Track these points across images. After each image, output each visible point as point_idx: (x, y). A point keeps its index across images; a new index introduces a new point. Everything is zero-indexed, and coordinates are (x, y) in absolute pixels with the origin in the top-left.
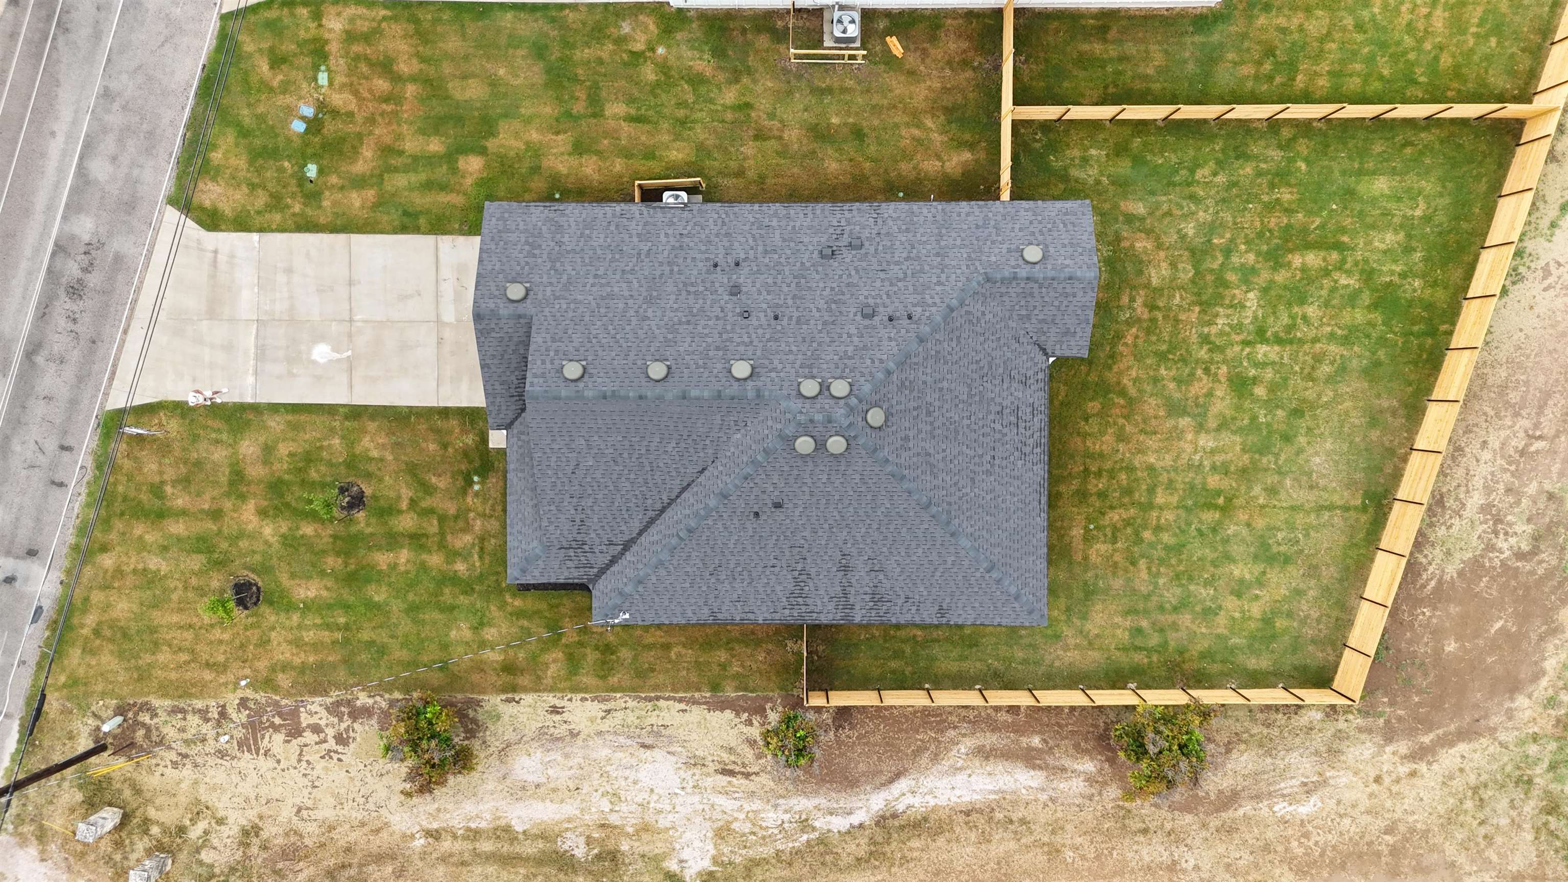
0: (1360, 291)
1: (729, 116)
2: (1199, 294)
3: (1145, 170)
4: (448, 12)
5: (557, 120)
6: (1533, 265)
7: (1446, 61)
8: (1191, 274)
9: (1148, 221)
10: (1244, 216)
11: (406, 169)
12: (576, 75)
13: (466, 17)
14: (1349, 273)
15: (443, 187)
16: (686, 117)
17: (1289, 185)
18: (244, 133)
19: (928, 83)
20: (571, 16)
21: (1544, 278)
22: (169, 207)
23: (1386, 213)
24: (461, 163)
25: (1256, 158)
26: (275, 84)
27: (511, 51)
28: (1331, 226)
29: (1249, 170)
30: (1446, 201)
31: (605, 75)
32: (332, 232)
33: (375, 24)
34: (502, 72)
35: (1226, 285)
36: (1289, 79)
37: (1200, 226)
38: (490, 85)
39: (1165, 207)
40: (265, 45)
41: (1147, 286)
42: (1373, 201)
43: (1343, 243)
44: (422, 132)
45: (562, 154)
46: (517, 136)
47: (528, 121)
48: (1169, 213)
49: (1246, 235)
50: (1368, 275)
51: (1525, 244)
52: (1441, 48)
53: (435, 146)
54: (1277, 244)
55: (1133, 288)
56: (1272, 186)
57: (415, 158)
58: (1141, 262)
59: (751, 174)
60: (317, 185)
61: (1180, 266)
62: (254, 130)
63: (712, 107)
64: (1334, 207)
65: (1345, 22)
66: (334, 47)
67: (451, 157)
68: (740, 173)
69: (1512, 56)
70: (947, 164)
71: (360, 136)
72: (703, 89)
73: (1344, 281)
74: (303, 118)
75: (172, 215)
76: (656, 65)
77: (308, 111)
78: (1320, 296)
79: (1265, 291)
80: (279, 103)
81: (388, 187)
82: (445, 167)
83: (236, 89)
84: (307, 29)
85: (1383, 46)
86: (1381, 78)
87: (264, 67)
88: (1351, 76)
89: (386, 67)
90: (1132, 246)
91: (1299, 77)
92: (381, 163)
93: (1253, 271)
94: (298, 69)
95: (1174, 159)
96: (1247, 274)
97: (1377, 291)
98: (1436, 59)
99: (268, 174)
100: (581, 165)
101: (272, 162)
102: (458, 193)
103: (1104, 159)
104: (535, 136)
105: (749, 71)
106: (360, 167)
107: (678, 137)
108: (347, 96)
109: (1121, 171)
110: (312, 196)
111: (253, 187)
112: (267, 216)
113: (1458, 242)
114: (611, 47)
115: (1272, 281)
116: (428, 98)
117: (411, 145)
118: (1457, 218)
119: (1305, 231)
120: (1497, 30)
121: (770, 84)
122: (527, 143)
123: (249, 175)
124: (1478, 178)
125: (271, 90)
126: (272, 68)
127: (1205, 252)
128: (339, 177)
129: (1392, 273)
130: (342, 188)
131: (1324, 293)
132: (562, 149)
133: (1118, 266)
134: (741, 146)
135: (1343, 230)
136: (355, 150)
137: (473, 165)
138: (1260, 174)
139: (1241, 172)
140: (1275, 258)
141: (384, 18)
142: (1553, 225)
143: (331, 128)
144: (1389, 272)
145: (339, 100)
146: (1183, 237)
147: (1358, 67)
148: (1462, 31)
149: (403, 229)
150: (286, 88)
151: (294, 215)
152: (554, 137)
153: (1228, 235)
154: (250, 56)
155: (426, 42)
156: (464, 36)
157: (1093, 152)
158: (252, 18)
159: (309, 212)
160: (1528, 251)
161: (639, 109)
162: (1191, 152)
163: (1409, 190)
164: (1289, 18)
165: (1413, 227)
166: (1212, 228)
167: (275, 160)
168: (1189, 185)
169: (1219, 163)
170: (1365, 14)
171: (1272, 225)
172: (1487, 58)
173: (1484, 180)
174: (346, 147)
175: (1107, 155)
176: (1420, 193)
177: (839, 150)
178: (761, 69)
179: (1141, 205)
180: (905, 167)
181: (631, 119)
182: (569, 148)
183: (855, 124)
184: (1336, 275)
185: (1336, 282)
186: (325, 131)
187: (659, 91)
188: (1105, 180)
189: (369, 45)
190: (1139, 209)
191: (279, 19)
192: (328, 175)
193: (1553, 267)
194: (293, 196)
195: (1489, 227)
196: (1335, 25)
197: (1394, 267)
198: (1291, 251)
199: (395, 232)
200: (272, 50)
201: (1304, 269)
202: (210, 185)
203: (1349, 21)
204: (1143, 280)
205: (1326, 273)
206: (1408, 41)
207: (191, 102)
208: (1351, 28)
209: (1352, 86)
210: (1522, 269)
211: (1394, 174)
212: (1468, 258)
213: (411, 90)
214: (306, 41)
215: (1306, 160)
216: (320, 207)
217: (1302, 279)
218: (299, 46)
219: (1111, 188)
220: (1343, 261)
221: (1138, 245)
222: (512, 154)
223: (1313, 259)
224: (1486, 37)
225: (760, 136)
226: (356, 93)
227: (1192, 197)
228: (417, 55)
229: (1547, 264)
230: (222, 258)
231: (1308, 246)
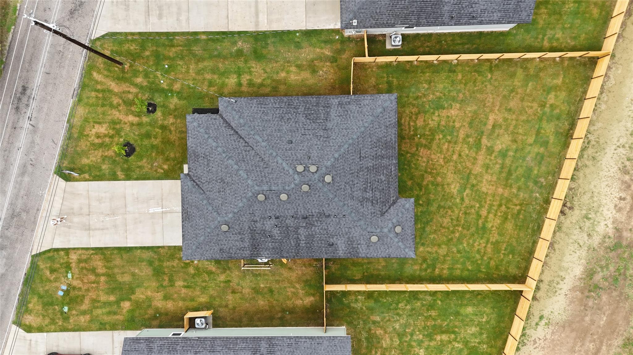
0: (463, 349)
1: (222, 285)
2: (401, 350)
3: (379, 304)
4: (116, 250)
5: (158, 288)
6: (529, 339)
7: (492, 263)
8: (398, 343)
9: (381, 323)
10: (417, 321)
11: (101, 307)
12: (164, 271)
13: (123, 252)
14: (458, 342)
15: (115, 313)
16: (206, 286)
17: (434, 309)
18: (40, 297)
19: (297, 272)
20: (162, 251)
21: (534, 344)
22: (13, 325)
23: (472, 320)
24: (122, 304)
25: (422, 299)
26: (52, 279)
27: (140, 263)
28: (451, 325)
29: (419, 304)
30: (494, 316)
31: (175, 271)
32: (73, 331)
33: (89, 256)
34: (136, 271)
35: (412, 347)
36: (433, 270)
37: (401, 325)
38: (132, 276)
39: (387, 318)
40: (48, 265)
41: (382, 347)
42: (467, 316)
43: (456, 331)
44: (107, 293)
45: (159, 300)
46: (142, 294)
47: (146, 288)
48: (389, 320)
49: (419, 328)
50: (466, 343)
51: (526, 331)
52: (491, 259)
53: (112, 298)
54: (431, 332)
55: (376, 348)
56: (428, 310)
57: (105, 303)
58: (379, 338)
59: (230, 306)
60: (68, 314)
61: (394, 340)
62: (44, 296)
63: (215, 282)
64: (452, 318)
65: (453, 250)
66: (73, 265)
67: (118, 302)
68: (226, 306)
69: (518, 261)
70: (305, 302)
71: (83, 296)
72: (212, 276)
73: (457, 345)
74: (63, 290)
75: (14, 327)
76: (194, 267)
77: (64, 287)
78: (448, 351)
79: (427, 349)
80: (53, 286)
81: (94, 313)
82: (116, 306)
83: (37, 281)
84: (63, 259)
85: (468, 258)
86: (468, 270)
87: (48, 273)
88: (456, 269)
89: (93, 271)
90: (375, 332)
91: (437, 270)
92: (92, 305)
93: (422, 341)
94: (60, 273)
95: (390, 300)
96: (420, 343)
97: (470, 349)
98: (489, 263)
99: (50, 311)
100: (167, 304)
101: (51, 307)
102: (121, 315)
103: (364, 300)
104: (149, 293)
105: (229, 269)
106: (84, 307)
107: (203, 293)
108: (79, 282)
109: (370, 304)
110: (66, 317)
111: (44, 316)
112: (49, 326)
113: (499, 331)
114: (177, 261)
115: (429, 345)
116: (109, 281)
117: (103, 298)
118: (499, 322)
119: (441, 326)
120: (512, 252)
121: (237, 273)
122: (146, 296)
123: (42, 312)
124: (507, 307)
125: (50, 281)
126: (50, 273)
127: (403, 335)
128: (76, 311)
129: (475, 342)
130: (77, 315)
131: (449, 349)
132: (159, 298)
133: (370, 340)
134: (227, 296)
135: (456, 327)
136: (82, 301)
137: (126, 305)
138: (423, 305)
139: (416, 305)
140: (430, 337)
141: (92, 254)
142: (537, 324)
143: (72, 294)
144: (474, 342)
145: (76, 283)
146: (395, 329)
147: (459, 266)
148: (499, 252)
149: (100, 329)
150: (56, 280)
151: (59, 326)
152: (157, 294)
153: (412, 328)
154: (43, 269)
155: (108, 262)
156: (122, 258)
157: (359, 297)
158: (43, 256)
159: (65, 324)
160: (527, 334)
161: (188, 283)
162: (397, 297)
163: (480, 311)
164: (432, 248)
165: (482, 325)
166: (406, 325)
167: (52, 306)
168: (396, 309)
169: (407, 301)
170: (461, 247)
171: (428, 324)
172: (508, 262)
173: (509, 308)
174: (79, 300)
175: (365, 298)
176: (484, 313)
177: (263, 297)
178: (234, 268)
179: (378, 317)
180: (289, 303)
181: (185, 287)
182: (162, 298)
183: (269, 287)
184: (454, 343)
185: (454, 346)
186: (71, 295)
187: (195, 277)
188: (364, 308)
189: (87, 264)
190: (378, 319)
191: (53, 256)
192: (71, 311)
193: (537, 340)
194: (59, 319)
195: (511, 325)
196: (449, 251)
197: (475, 340)
198: (436, 334)
199: (97, 330)
200: (50, 267)
201: (441, 341)
202: (29, 317)
203: (455, 250)
204: (380, 345)
205: (450, 342)
206: (478, 256)
207: (20, 287)
208: (455, 252)
209: (457, 273)
210: (525, 341)
211: (474, 306)
212: (504, 337)
213: (103, 279)
214: (63, 263)
215: (441, 301)
216: (69, 323)
217: (440, 345)
218: (60, 265)
219: (367, 311)
220: (456, 338)
221: (377, 332)
222: (141, 300)
223: (445, 337)
224: (508, 255)
225: (234, 292)
226: (82, 281)
227: (398, 314)
228: (105, 266)
229: (535, 339)
230: (32, 342)
231: (443, 332)
